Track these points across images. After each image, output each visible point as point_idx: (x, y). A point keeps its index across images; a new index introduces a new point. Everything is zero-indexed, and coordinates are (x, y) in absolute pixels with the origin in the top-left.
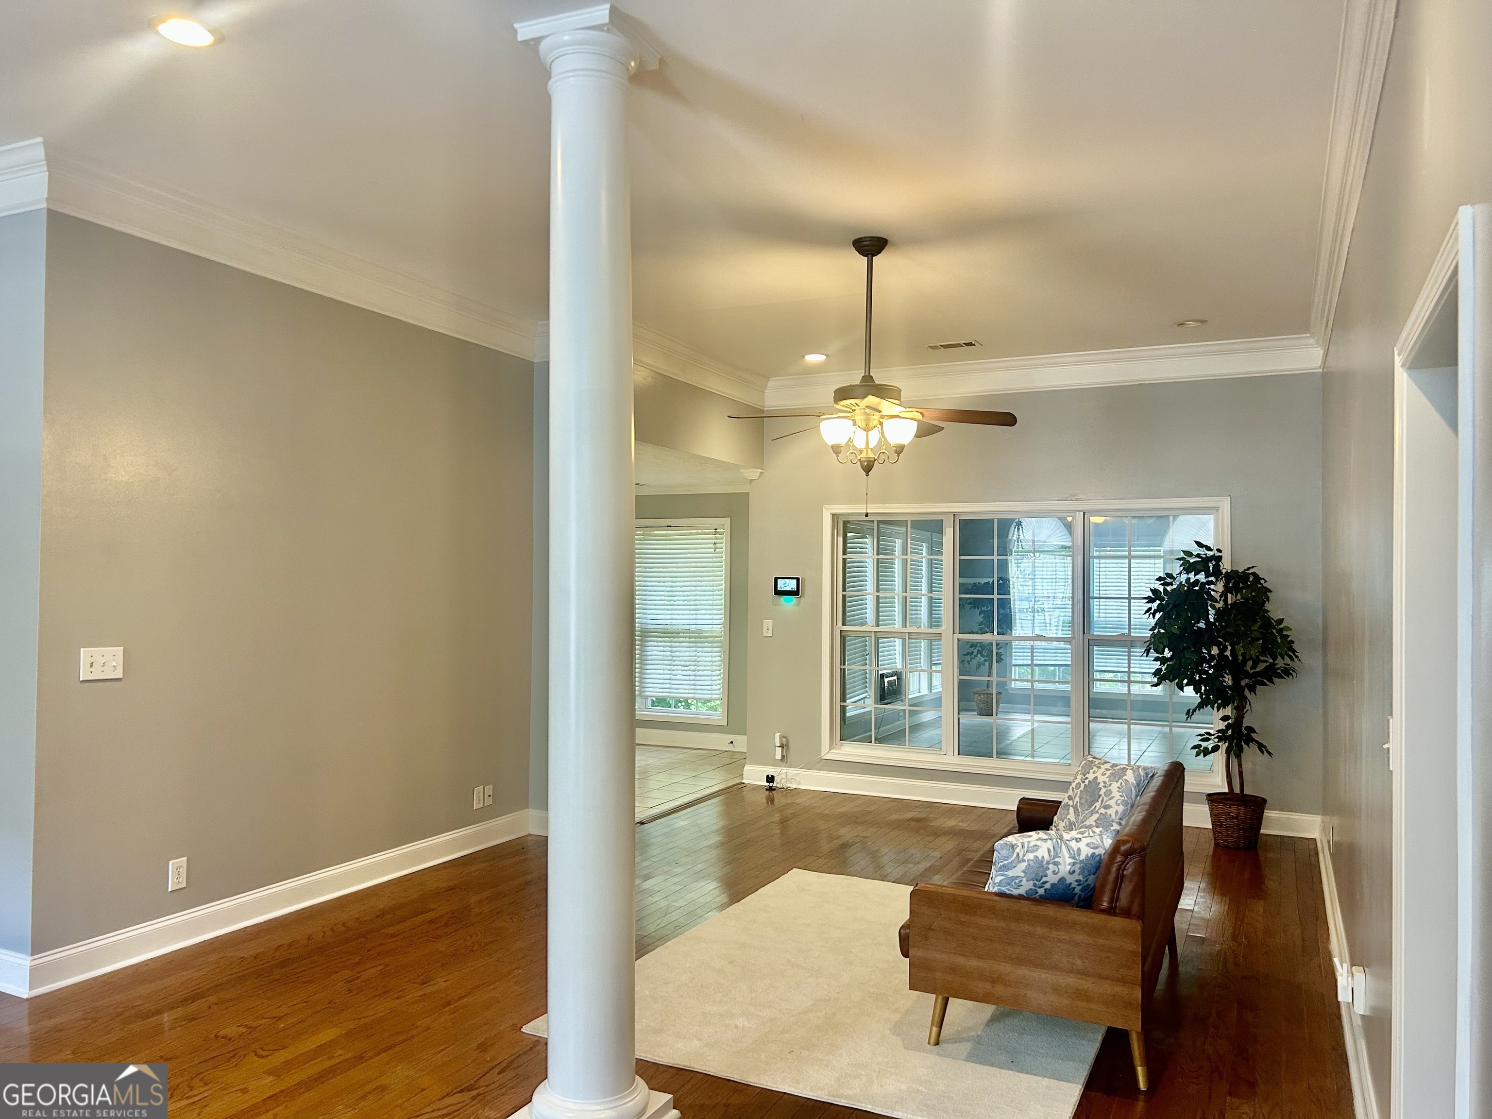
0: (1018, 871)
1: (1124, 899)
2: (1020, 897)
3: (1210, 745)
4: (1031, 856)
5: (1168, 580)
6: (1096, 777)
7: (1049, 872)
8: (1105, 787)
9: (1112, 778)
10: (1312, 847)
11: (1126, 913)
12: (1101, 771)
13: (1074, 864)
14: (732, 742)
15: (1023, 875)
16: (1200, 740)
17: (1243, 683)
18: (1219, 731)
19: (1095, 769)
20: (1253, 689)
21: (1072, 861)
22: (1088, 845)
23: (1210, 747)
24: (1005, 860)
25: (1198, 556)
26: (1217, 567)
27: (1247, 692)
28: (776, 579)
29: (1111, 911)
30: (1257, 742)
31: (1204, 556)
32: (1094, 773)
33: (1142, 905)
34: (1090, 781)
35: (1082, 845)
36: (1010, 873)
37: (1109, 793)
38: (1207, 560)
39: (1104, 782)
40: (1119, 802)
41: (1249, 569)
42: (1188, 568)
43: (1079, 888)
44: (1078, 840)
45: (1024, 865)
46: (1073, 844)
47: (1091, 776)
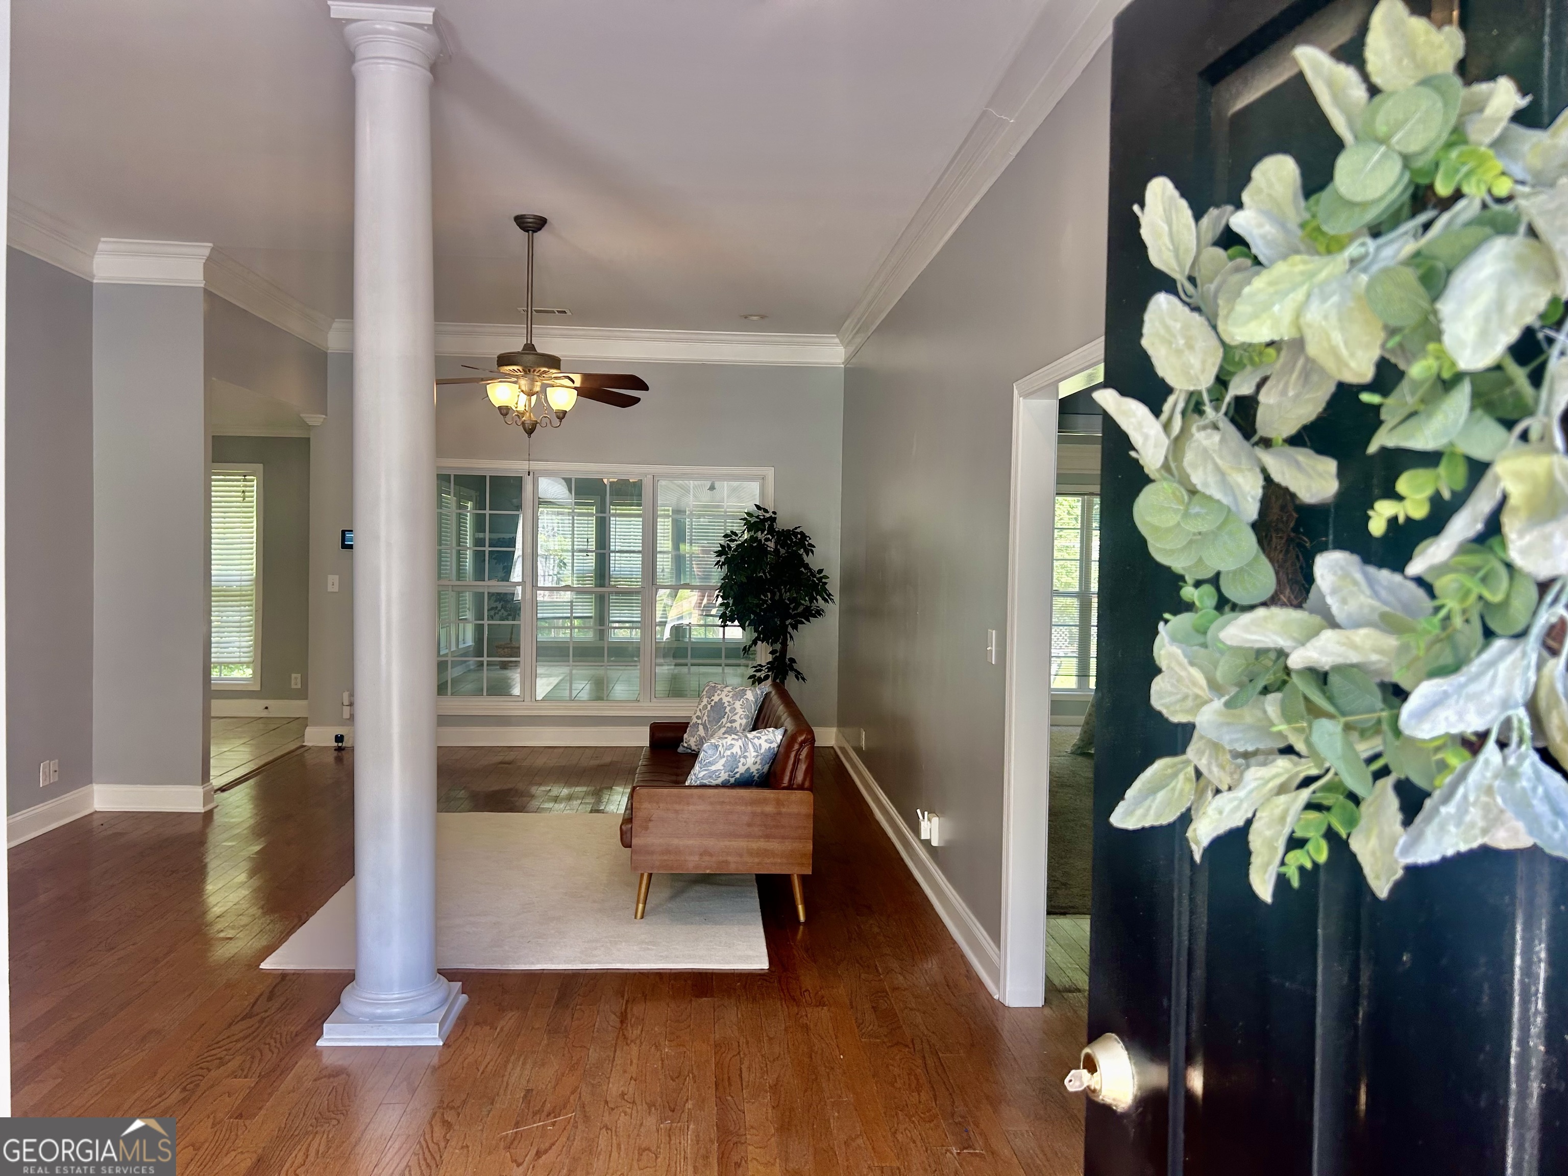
0: (719, 766)
1: (800, 777)
2: (717, 786)
3: (762, 674)
4: (728, 753)
5: (734, 537)
6: (721, 699)
7: (740, 764)
8: (729, 705)
9: (735, 698)
10: (832, 751)
11: (801, 787)
12: (724, 693)
13: (757, 756)
14: (267, 708)
15: (722, 768)
16: (755, 671)
17: (788, 622)
18: (768, 663)
19: (719, 692)
20: (795, 627)
21: (756, 754)
22: (766, 741)
23: (762, 676)
24: (711, 757)
25: (758, 517)
26: (771, 527)
27: (790, 629)
28: (343, 532)
29: (790, 787)
30: (796, 671)
31: (762, 517)
32: (718, 695)
33: (812, 781)
34: (715, 702)
35: (762, 741)
36: (713, 768)
37: (733, 710)
38: (765, 520)
39: (729, 702)
40: (742, 716)
41: (796, 528)
42: (751, 526)
43: (757, 775)
44: (759, 738)
45: (723, 761)
46: (756, 741)
47: (716, 698)
